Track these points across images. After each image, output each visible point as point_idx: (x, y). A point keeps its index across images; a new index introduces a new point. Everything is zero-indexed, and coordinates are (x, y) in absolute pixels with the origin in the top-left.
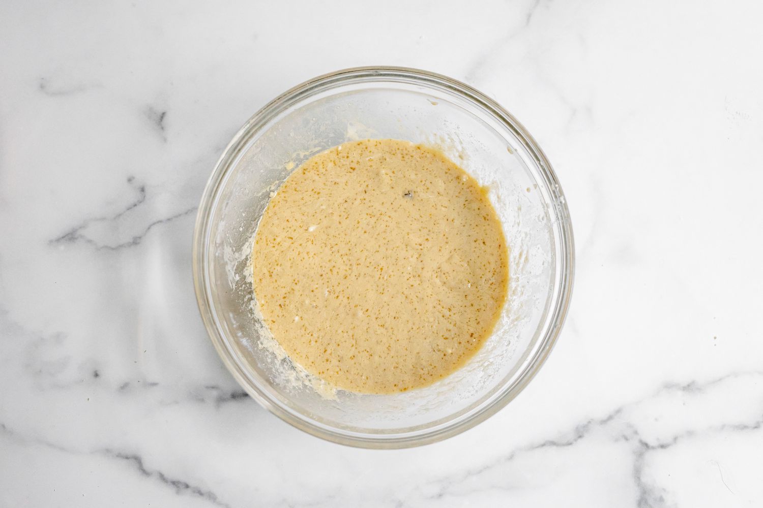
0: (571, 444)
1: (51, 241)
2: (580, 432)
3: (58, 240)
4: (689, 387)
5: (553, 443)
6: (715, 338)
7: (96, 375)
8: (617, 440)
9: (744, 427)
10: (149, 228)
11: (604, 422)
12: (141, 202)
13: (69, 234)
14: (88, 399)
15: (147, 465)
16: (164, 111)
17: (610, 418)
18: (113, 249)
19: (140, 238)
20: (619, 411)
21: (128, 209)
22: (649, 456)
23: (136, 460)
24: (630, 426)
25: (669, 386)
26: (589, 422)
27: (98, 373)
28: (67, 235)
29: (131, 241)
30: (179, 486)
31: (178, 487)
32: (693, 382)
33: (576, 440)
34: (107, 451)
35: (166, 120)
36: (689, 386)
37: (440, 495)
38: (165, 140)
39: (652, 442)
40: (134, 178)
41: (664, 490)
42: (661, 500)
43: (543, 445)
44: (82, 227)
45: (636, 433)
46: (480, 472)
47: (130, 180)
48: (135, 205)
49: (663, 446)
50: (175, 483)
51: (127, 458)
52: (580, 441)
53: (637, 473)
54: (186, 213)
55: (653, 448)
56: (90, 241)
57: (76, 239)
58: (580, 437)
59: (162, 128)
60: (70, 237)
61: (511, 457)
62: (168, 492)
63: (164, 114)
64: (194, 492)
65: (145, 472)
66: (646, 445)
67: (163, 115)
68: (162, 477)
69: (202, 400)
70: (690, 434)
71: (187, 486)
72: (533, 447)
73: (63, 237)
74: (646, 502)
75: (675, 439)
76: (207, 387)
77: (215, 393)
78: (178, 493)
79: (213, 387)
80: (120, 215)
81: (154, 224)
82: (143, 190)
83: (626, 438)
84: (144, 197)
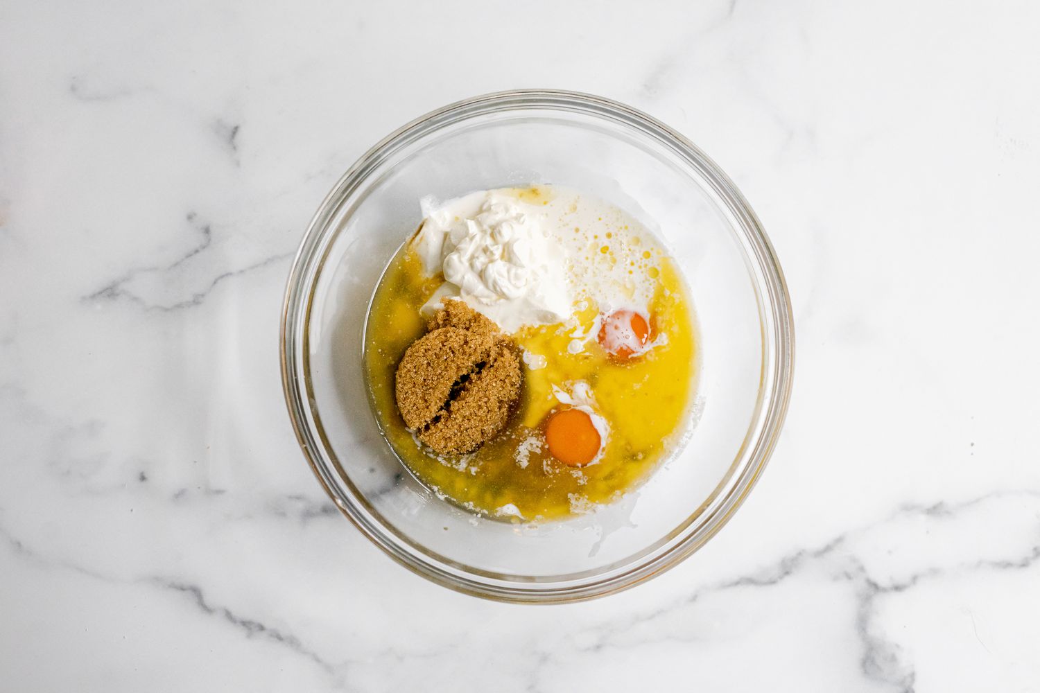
0: (773, 582)
1: (84, 298)
2: (788, 567)
3: (93, 297)
4: (935, 510)
5: (750, 581)
6: (972, 445)
7: (143, 478)
8: (836, 579)
9: (1007, 565)
10: (215, 283)
11: (819, 554)
13: (107, 289)
14: (132, 510)
15: (209, 599)
16: (236, 125)
17: (828, 549)
18: (166, 310)
19: (203, 295)
20: (839, 540)
21: (189, 256)
22: (879, 601)
23: (196, 592)
24: (854, 560)
25: (908, 508)
26: (800, 554)
27: (146, 476)
28: (105, 290)
29: (191, 299)
30: (251, 627)
31: (250, 629)
32: (941, 504)
33: (781, 578)
34: (157, 580)
35: (239, 136)
36: (935, 508)
37: (598, 647)
38: (238, 164)
39: (883, 581)
40: (195, 214)
41: (898, 646)
42: (893, 659)
43: (737, 583)
44: (126, 279)
45: (862, 569)
46: (652, 617)
47: (190, 217)
48: (197, 251)
49: (898, 588)
50: (246, 624)
51: (182, 589)
52: (787, 578)
53: (862, 623)
54: (266, 263)
55: (885, 590)
56: (135, 299)
57: (117, 295)
58: (787, 573)
59: (235, 148)
60: (110, 292)
61: (694, 598)
62: (236, 635)
63: (236, 128)
64: (271, 635)
65: (206, 609)
66: (875, 586)
67: (235, 130)
68: (229, 615)
69: (283, 514)
70: (934, 572)
71: (262, 628)
72: (724, 586)
73: (100, 293)
74: (873, 662)
75: (915, 579)
76: (290, 497)
77: (300, 505)
78: (249, 636)
79: (298, 498)
80: (176, 264)
81: (222, 277)
82: (207, 231)
83: (848, 577)
84: (209, 240)
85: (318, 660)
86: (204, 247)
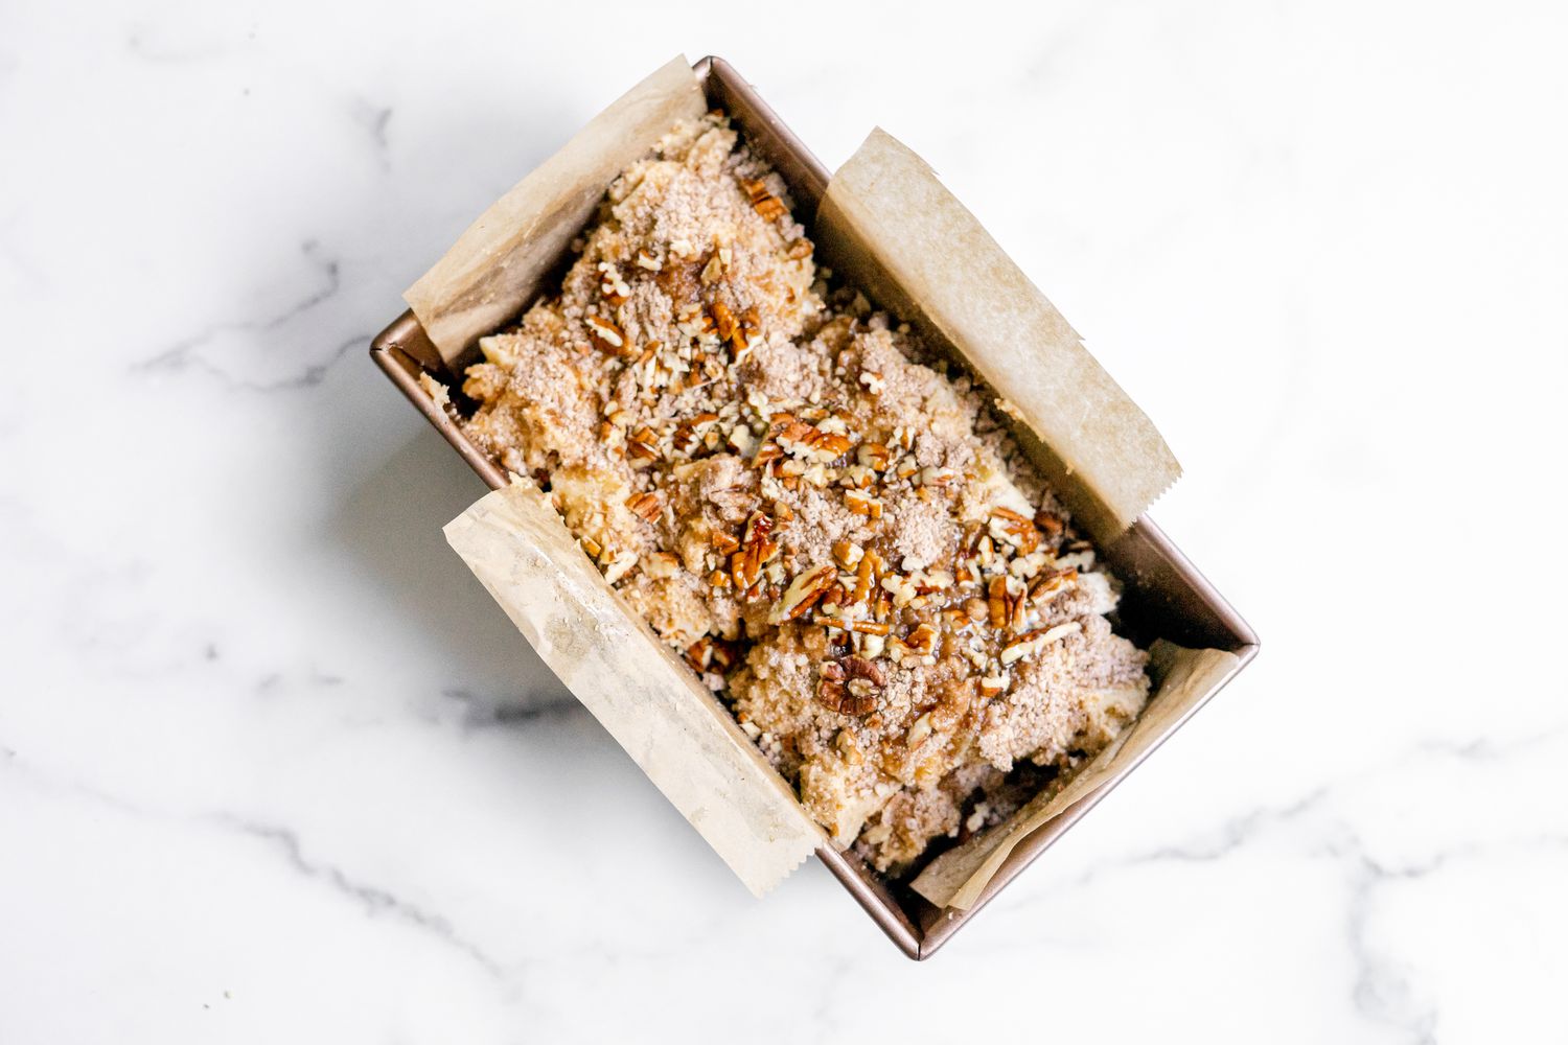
0: (1212, 856)
1: (134, 366)
2: (1237, 834)
3: (149, 365)
4: (1473, 751)
5: (1177, 854)
7: (212, 654)
8: (1314, 854)
10: (343, 350)
11: (1289, 814)
13: (171, 354)
15: (308, 852)
16: (387, 107)
17: (1303, 806)
19: (322, 370)
20: (1320, 793)
21: (302, 307)
22: (1382, 892)
23: (288, 840)
24: (1342, 825)
25: (1431, 746)
26: (1257, 813)
27: (217, 650)
28: (168, 355)
29: (303, 375)
30: (375, 899)
31: (372, 902)
32: (1482, 741)
33: (1226, 849)
34: (226, 819)
35: (393, 124)
36: (1473, 747)
38: (387, 167)
39: (1388, 861)
40: (316, 243)
41: (1410, 967)
42: (1403, 987)
43: (1157, 856)
44: (201, 341)
45: (1356, 840)
46: (1018, 906)
47: (308, 248)
48: (316, 301)
49: (1412, 873)
50: (367, 895)
51: (265, 833)
52: (1235, 851)
53: (1355, 927)
55: (1391, 875)
56: (213, 370)
57: (186, 364)
58: (1236, 843)
59: (384, 142)
60: (176, 358)
61: (1087, 878)
62: (349, 911)
63: (387, 114)
64: (406, 914)
65: (304, 868)
66: (1376, 870)
67: (384, 116)
68: (338, 879)
69: (435, 720)
70: (1471, 849)
71: (391, 901)
72: (1135, 860)
73: (159, 360)
74: (1371, 991)
75: (1439, 859)
76: (446, 694)
77: (464, 706)
78: (371, 913)
79: (460, 695)
80: (282, 320)
81: (353, 342)
82: (333, 269)
83: (1334, 852)
84: (336, 284)
85: (478, 955)
86: (327, 294)
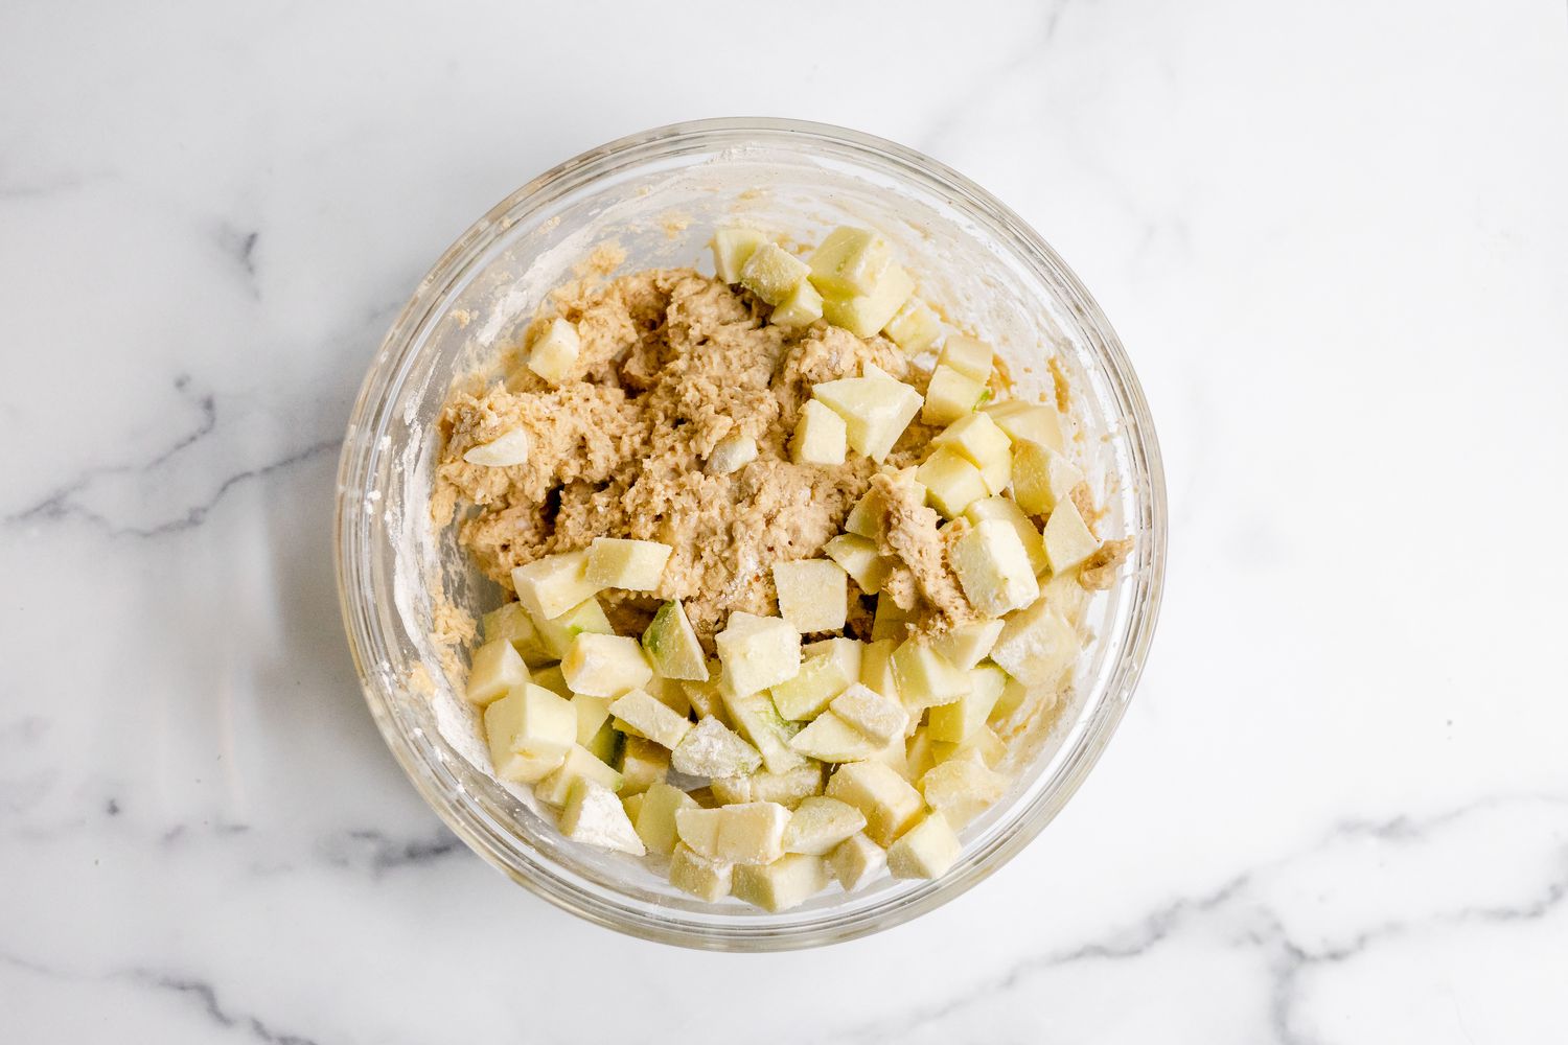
0: (1135, 952)
1: (10, 519)
2: (1160, 927)
3: (26, 516)
4: (1394, 830)
5: (1098, 951)
6: (1450, 723)
7: (113, 809)
8: (1237, 944)
9: (1507, 915)
10: (224, 489)
11: (1209, 905)
12: (204, 432)
13: (48, 502)
14: (97, 862)
15: (228, 1002)
16: (253, 231)
17: (1223, 896)
18: (145, 535)
19: (205, 510)
20: (1241, 882)
21: (179, 446)
22: (1307, 977)
23: (204, 994)
24: (1264, 912)
25: (1350, 828)
26: (1178, 905)
27: (118, 805)
28: (45, 504)
29: (186, 517)
32: (1401, 819)
33: (1149, 944)
34: (140, 975)
35: (258, 251)
36: (1392, 826)
38: (257, 295)
39: (1311, 943)
40: (188, 378)
43: (1078, 955)
44: (79, 486)
45: (1278, 927)
46: (943, 1013)
47: (180, 384)
48: (193, 439)
49: (1335, 956)
50: (286, 1041)
51: (182, 987)
52: (1158, 945)
53: (1279, 1012)
54: (305, 456)
55: (1314, 960)
56: (94, 518)
57: (65, 512)
58: (1158, 937)
59: (251, 269)
60: (53, 508)
61: (1010, 981)
63: (252, 238)
65: (221, 1018)
66: (1299, 954)
67: (251, 241)
68: (259, 1028)
69: (344, 863)
70: (1394, 929)
72: (1059, 959)
73: (37, 510)
75: (1362, 941)
76: (355, 835)
77: (371, 848)
79: (369, 835)
80: (160, 461)
81: (234, 480)
82: (209, 405)
83: (1257, 940)
84: (213, 420)
